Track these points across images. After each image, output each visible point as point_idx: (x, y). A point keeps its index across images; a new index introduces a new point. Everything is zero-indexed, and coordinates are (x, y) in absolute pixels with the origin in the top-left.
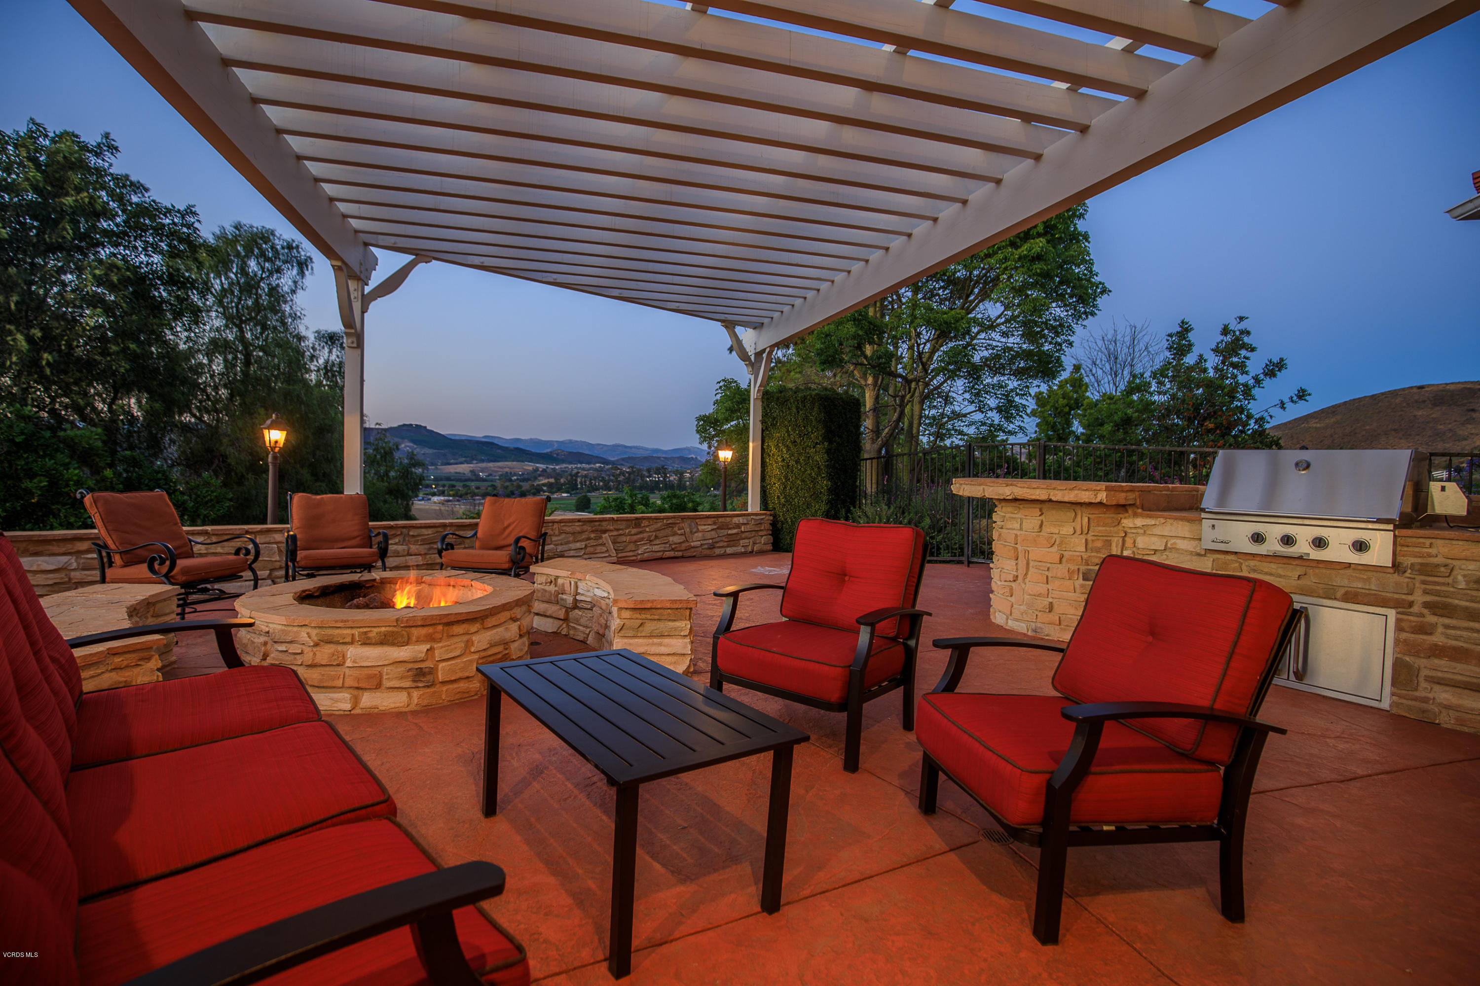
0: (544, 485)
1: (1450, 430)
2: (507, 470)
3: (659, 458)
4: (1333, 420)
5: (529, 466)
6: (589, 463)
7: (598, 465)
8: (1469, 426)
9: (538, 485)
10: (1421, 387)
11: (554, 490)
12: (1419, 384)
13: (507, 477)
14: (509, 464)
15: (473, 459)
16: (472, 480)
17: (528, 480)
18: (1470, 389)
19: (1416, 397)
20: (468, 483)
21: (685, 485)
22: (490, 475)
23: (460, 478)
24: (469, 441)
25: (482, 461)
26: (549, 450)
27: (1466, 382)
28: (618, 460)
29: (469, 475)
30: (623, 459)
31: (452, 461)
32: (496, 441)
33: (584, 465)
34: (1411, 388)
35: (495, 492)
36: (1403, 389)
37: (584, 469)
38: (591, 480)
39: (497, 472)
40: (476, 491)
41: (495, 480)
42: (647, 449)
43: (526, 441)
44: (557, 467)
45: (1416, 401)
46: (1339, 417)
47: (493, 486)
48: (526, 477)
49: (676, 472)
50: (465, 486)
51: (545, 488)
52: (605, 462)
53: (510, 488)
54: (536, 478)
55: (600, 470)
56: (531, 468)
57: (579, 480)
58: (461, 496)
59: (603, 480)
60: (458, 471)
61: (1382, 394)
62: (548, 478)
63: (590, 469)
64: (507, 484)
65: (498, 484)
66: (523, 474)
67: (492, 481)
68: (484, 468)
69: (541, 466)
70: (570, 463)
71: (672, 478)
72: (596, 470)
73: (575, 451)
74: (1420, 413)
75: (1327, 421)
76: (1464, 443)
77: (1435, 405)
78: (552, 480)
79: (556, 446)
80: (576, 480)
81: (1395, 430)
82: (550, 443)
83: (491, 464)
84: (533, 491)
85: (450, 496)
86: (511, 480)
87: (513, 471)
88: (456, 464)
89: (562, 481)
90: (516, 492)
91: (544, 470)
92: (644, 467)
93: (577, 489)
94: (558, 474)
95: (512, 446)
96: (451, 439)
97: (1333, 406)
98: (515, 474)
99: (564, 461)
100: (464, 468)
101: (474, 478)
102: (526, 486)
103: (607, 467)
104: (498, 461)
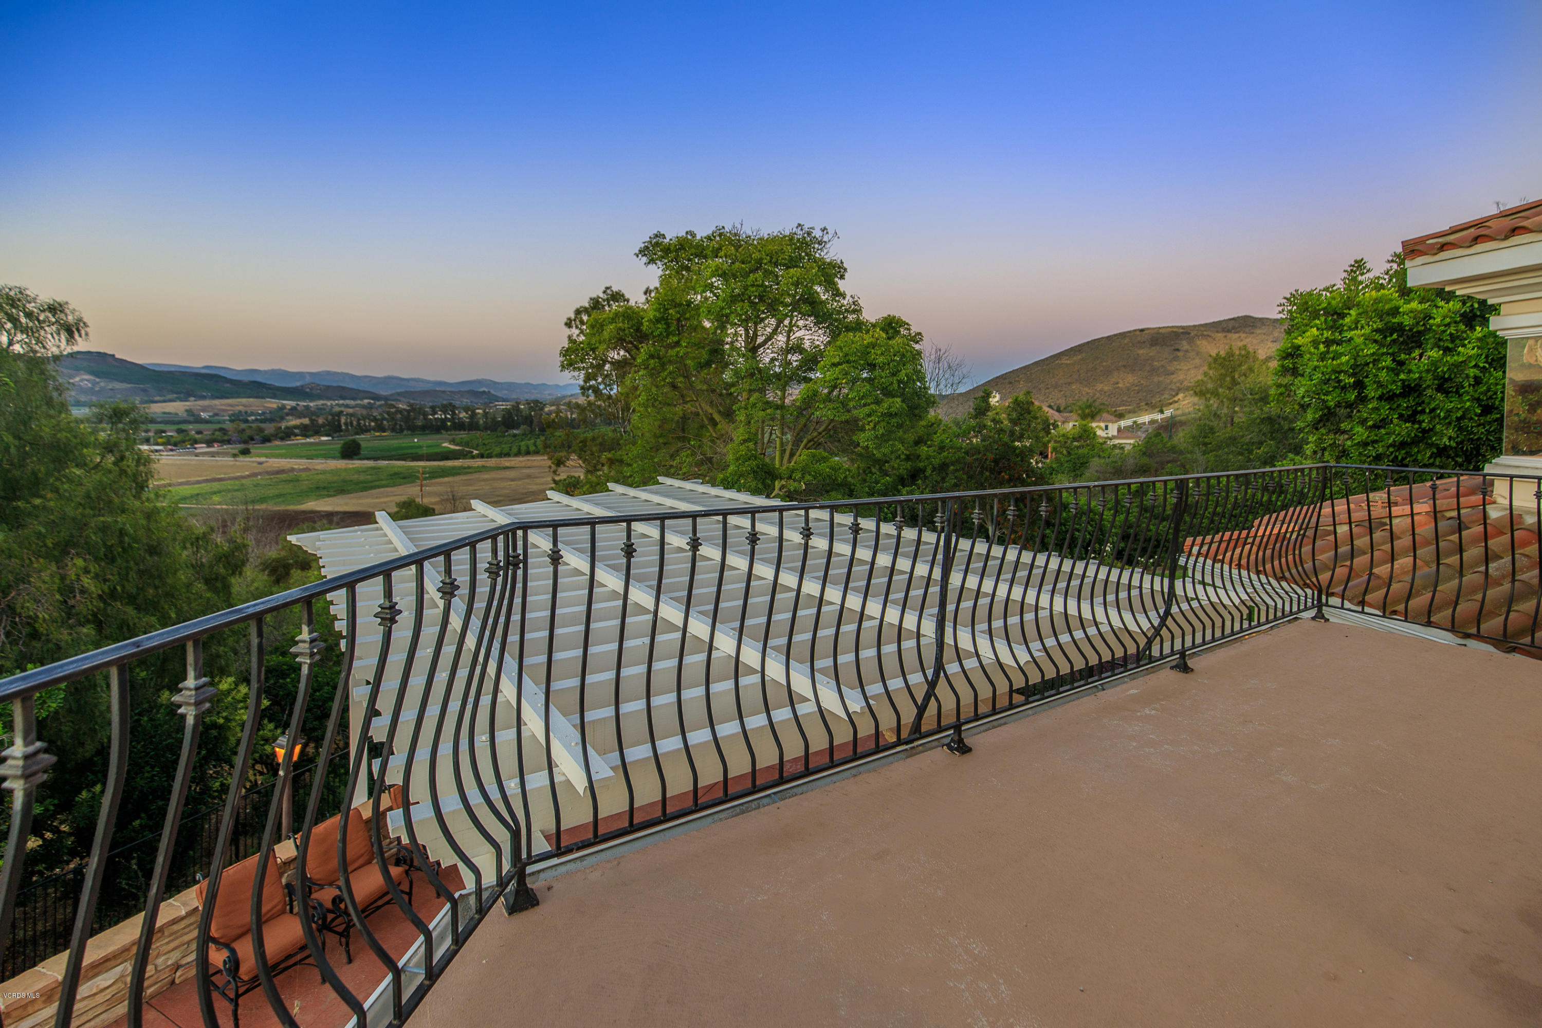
0: (296, 427)
1: (1163, 366)
2: (240, 408)
3: (444, 392)
4: (1079, 357)
5: (272, 404)
6: (354, 399)
7: (366, 401)
8: (1175, 363)
9: (287, 428)
10: (1142, 330)
11: (310, 433)
12: (1141, 327)
13: (237, 417)
14: (244, 401)
15: (190, 395)
16: (189, 422)
17: (271, 420)
18: (1175, 332)
19: (1139, 339)
20: (184, 427)
21: (477, 423)
22: (217, 415)
23: (170, 420)
24: (184, 374)
25: (203, 398)
26: (298, 384)
27: (1173, 327)
28: (391, 395)
29: (185, 415)
30: (399, 394)
31: (157, 398)
32: (222, 373)
33: (348, 402)
34: (1135, 331)
35: (226, 438)
36: (1130, 332)
37: (347, 406)
38: (359, 420)
39: (227, 410)
40: (198, 437)
41: (224, 422)
42: (428, 382)
43: (266, 372)
44: (312, 404)
45: (1139, 342)
46: (1084, 355)
47: (221, 429)
48: (268, 416)
49: (466, 409)
50: (180, 431)
51: (297, 431)
52: (376, 397)
53: (248, 433)
54: (282, 419)
55: (370, 407)
56: (275, 406)
57: (343, 420)
58: (175, 445)
59: (375, 419)
60: (167, 410)
61: (1115, 335)
62: (300, 418)
63: (357, 406)
64: (243, 426)
65: (228, 426)
66: (263, 413)
67: (219, 422)
68: (206, 407)
69: (290, 404)
70: (329, 399)
71: (461, 416)
72: (364, 407)
73: (335, 384)
74: (1141, 352)
75: (1075, 358)
76: (1172, 376)
77: (1152, 345)
78: (306, 421)
79: (308, 380)
80: (339, 421)
81: (1124, 366)
82: (301, 375)
83: (217, 402)
84: (280, 435)
85: (157, 444)
86: (246, 421)
87: (249, 410)
88: (164, 401)
89: (321, 421)
90: (257, 437)
91: (294, 409)
92: (428, 403)
93: (341, 431)
94: (314, 413)
95: (246, 379)
96: (154, 371)
97: (1079, 346)
98: (252, 414)
99: (320, 397)
100: (178, 407)
101: (191, 419)
102: (269, 428)
103: (378, 403)
104: (227, 398)
